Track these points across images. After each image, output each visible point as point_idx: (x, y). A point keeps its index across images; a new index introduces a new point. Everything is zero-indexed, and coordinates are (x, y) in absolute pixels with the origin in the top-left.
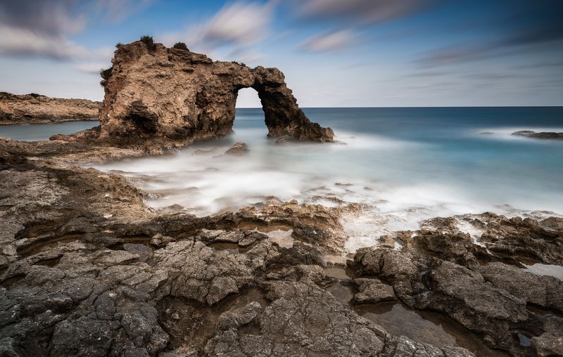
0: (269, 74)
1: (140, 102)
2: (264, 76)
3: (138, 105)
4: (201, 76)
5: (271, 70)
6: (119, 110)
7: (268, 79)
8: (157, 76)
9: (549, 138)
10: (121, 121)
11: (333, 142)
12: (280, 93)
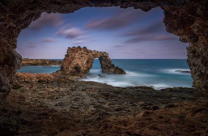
0: (105, 54)
1: (78, 63)
2: (103, 54)
3: (77, 64)
4: (90, 55)
5: (105, 53)
6: (72, 66)
7: (104, 55)
8: (81, 57)
9: (186, 72)
10: (72, 69)
11: (126, 74)
12: (107, 59)
